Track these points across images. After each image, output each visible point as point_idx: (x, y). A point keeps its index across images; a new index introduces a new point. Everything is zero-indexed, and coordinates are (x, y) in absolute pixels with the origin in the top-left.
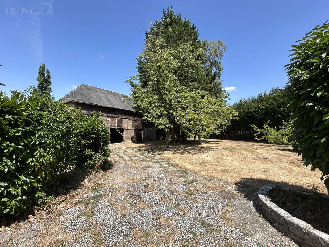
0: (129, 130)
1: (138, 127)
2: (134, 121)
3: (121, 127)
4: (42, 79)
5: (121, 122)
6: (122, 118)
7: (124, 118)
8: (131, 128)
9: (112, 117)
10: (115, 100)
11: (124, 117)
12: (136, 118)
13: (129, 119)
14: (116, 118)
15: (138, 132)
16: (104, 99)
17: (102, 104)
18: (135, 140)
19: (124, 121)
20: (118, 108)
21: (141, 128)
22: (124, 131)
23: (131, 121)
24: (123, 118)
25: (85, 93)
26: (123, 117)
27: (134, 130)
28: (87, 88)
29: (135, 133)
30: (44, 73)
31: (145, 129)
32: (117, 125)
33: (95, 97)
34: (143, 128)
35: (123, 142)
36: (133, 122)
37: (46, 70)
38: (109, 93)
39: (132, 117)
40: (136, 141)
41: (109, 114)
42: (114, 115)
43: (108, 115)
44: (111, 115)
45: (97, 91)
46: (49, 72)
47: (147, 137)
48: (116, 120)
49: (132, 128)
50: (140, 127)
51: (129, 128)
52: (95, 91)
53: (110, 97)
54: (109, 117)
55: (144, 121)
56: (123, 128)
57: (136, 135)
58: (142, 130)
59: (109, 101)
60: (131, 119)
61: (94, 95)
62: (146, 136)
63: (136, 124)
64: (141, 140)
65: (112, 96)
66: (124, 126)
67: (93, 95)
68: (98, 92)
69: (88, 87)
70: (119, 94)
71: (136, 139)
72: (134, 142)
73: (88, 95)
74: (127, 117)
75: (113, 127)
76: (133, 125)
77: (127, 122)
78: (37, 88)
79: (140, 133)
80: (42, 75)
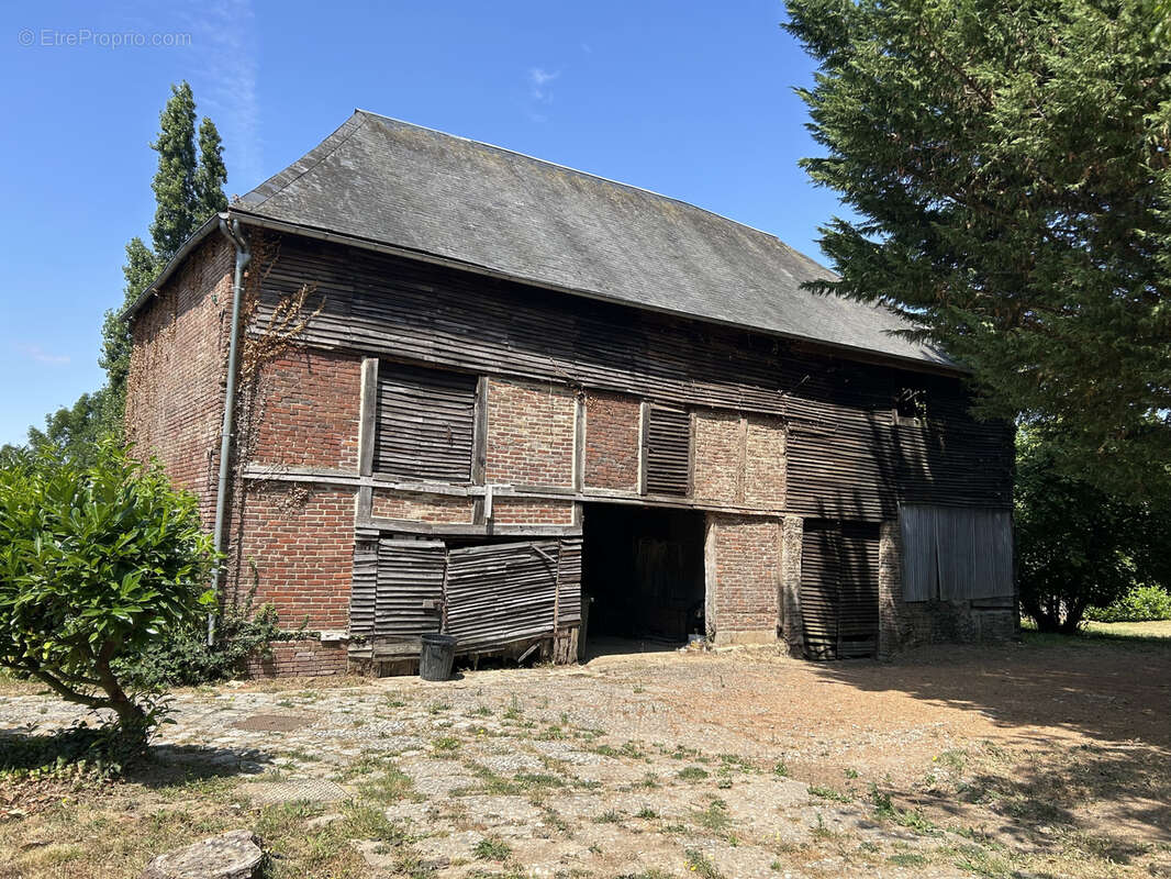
0: (756, 528)
1: (839, 502)
2: (802, 436)
3: (682, 494)
4: (175, 185)
5: (681, 445)
6: (690, 408)
7: (713, 403)
8: (778, 504)
9: (600, 392)
10: (627, 243)
11: (712, 394)
12: (819, 410)
13: (755, 417)
14: (636, 399)
15: (844, 552)
16: (534, 227)
17: (506, 264)
18: (815, 629)
19: (704, 431)
20: (653, 302)
21: (873, 509)
22: (711, 538)
23: (777, 439)
24: (705, 410)
25: (365, 173)
26: (701, 401)
27: (808, 525)
28: (393, 141)
29: (816, 558)
30: (192, 152)
31: (908, 517)
32: (649, 474)
33: (452, 204)
34: (889, 514)
35: (696, 641)
36: (790, 451)
37: (198, 125)
38: (579, 190)
39: (785, 403)
40: (823, 645)
41: (572, 359)
42: (621, 379)
43: (563, 368)
44: (593, 373)
45: (474, 166)
46: (215, 138)
47: (931, 606)
48: (635, 419)
49: (781, 504)
50: (857, 501)
51: (753, 503)
52: (452, 167)
53: (577, 212)
54: (569, 387)
55: (897, 439)
56: (697, 500)
57: (826, 586)
58: (874, 532)
59: (575, 244)
60: (773, 421)
61: (446, 193)
62: (915, 593)
63: (823, 469)
64: (872, 636)
65: (605, 210)
66: (711, 487)
67: (434, 188)
68: (487, 172)
69: (402, 133)
70: (656, 197)
71: (824, 621)
72: (803, 649)
73: (394, 188)
74: (741, 394)
75: (611, 492)
76: (796, 485)
77: (733, 447)
78: (149, 243)
79: (863, 556)
80: (175, 160)
